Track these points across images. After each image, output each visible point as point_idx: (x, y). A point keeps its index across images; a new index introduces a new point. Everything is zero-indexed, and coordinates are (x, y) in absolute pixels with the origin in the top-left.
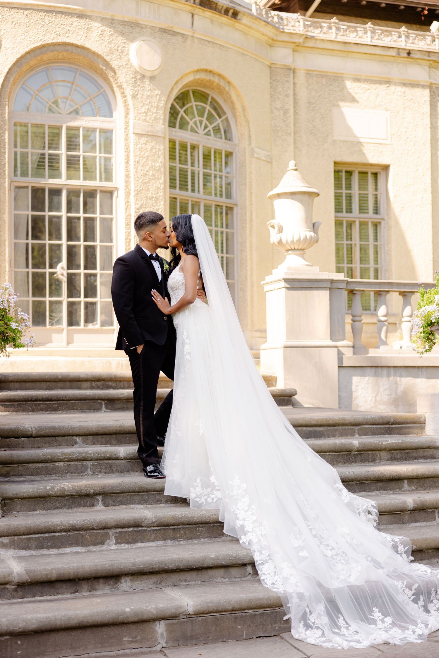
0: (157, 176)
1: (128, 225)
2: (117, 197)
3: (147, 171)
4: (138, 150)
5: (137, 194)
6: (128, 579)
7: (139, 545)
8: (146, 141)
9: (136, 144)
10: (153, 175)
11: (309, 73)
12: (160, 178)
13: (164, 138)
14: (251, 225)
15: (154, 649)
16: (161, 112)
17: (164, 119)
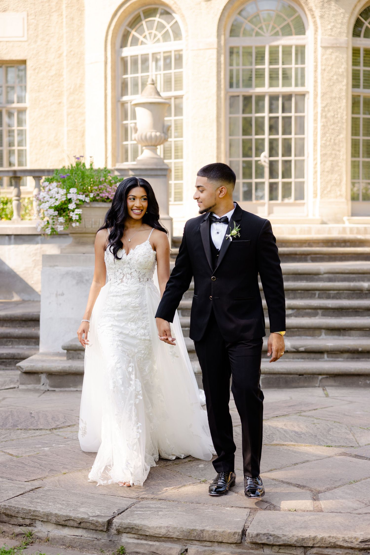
0: (340, 80)
1: (315, 121)
2: (308, 99)
3: (332, 77)
4: (324, 60)
5: (323, 96)
8: (332, 52)
9: (323, 55)
10: (337, 79)
12: (343, 81)
13: (347, 48)
16: (345, 27)
17: (348, 32)
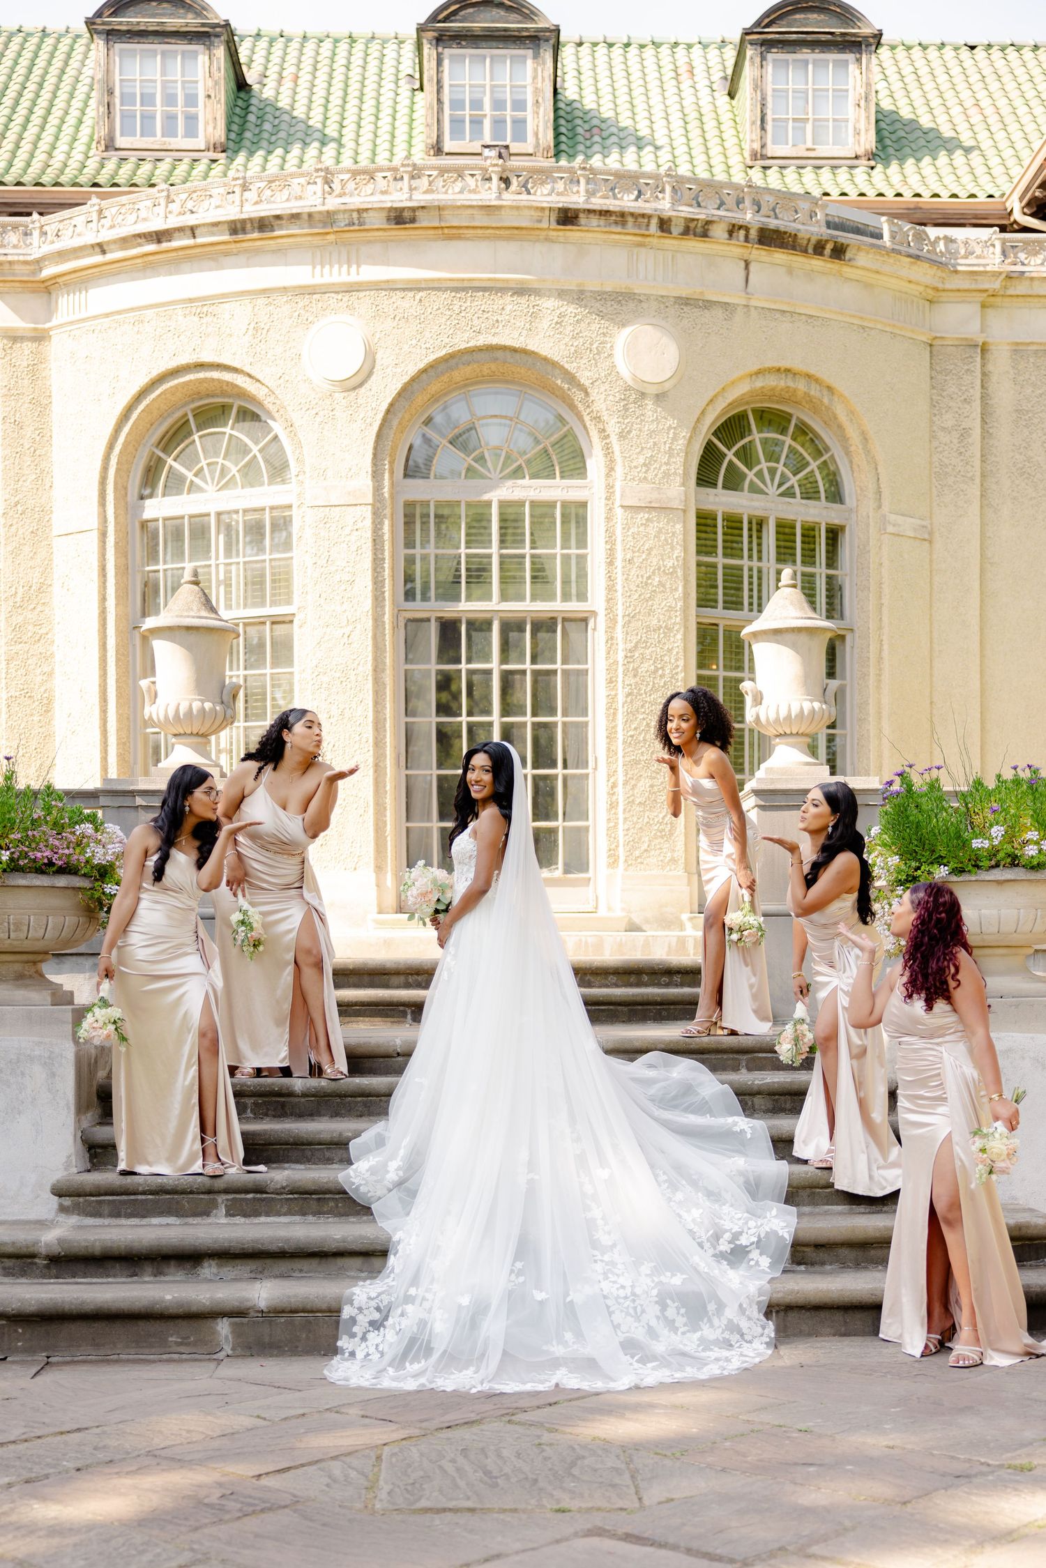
0: (668, 586)
1: (611, 682)
2: (594, 629)
3: (649, 578)
4: (630, 538)
5: (629, 622)
6: (213, 1263)
7: (263, 1219)
8: (648, 520)
9: (626, 527)
10: (661, 584)
11: (1018, 350)
12: (676, 589)
13: (684, 511)
14: (880, 670)
15: (215, 1357)
16: (679, 461)
17: (686, 474)
